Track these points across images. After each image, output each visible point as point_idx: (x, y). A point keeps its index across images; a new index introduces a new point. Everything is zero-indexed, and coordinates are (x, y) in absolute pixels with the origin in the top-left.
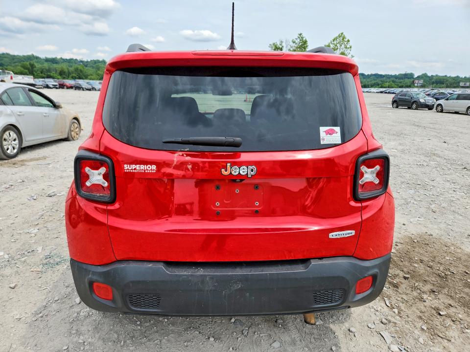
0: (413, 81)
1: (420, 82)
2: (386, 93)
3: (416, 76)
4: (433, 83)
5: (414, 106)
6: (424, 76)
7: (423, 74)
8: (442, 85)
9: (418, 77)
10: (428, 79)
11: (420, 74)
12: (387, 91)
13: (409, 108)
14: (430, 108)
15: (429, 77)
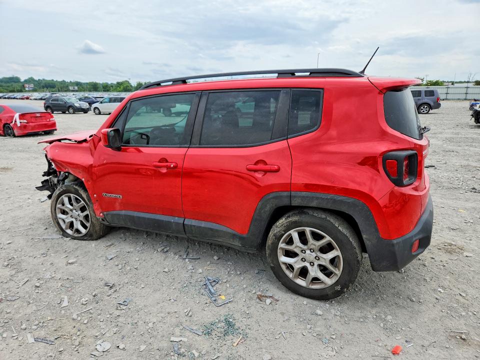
0: (23, 86)
1: (31, 86)
2: (5, 98)
3: (22, 80)
4: (43, 87)
5: (71, 111)
6: (30, 81)
7: (30, 78)
8: (54, 90)
9: (26, 81)
10: (36, 83)
11: (27, 78)
12: (6, 97)
13: (64, 113)
14: (85, 111)
15: (36, 81)
